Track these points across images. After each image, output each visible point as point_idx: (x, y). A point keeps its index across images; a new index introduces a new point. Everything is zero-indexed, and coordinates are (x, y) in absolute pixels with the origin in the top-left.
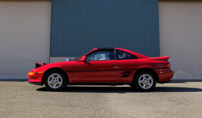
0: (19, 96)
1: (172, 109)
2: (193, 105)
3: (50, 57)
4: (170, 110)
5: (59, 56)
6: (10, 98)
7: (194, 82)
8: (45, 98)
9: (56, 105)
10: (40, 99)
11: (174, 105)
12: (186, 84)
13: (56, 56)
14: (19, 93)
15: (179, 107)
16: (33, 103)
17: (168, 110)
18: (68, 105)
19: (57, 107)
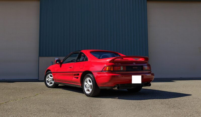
0: (11, 101)
1: (166, 114)
2: (186, 109)
3: (39, 57)
4: (165, 115)
5: (49, 56)
6: (3, 104)
7: (181, 81)
8: (39, 103)
9: (52, 112)
10: (34, 104)
11: (167, 109)
12: (174, 82)
13: (46, 56)
14: (11, 97)
15: (172, 111)
16: (28, 109)
17: (163, 114)
18: (64, 111)
19: (53, 113)
